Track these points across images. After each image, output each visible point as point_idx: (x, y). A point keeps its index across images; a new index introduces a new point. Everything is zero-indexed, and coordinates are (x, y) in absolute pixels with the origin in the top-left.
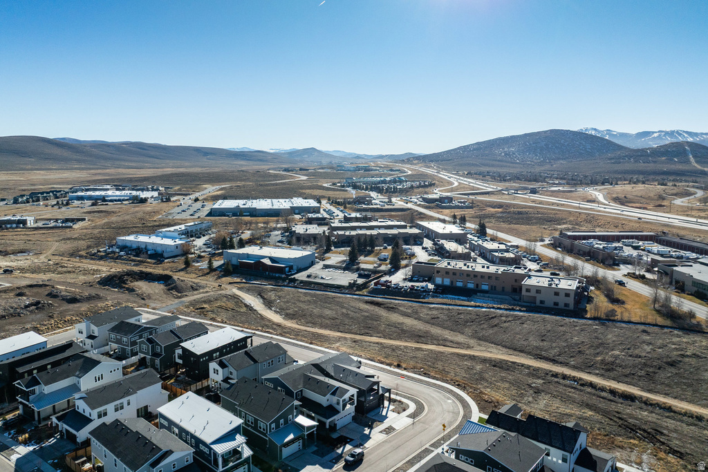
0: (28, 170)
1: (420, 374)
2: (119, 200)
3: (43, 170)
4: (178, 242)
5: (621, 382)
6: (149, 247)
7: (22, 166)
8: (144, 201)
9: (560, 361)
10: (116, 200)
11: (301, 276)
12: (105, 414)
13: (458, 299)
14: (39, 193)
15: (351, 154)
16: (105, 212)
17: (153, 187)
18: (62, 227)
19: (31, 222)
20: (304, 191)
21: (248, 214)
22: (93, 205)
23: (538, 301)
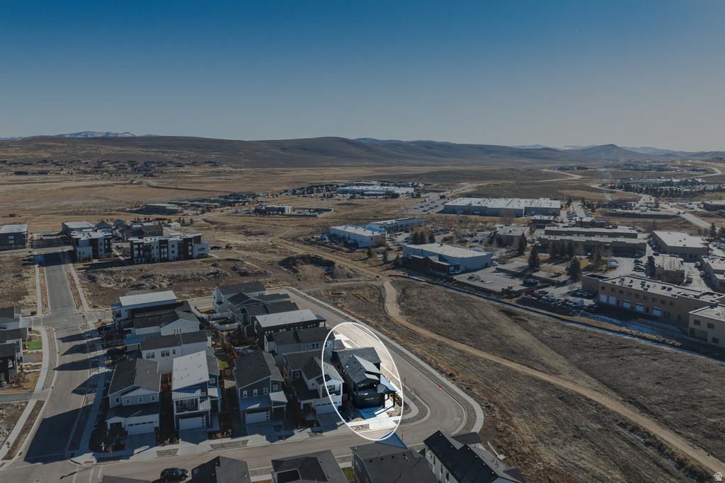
0: (327, 166)
1: (461, 388)
2: (375, 195)
3: (337, 166)
4: (376, 234)
5: (713, 455)
6: (352, 237)
7: (323, 163)
8: (396, 196)
9: (654, 411)
10: (372, 195)
11: (463, 278)
12: (153, 357)
13: (610, 322)
14: (314, 186)
15: (663, 151)
16: (354, 204)
17: (413, 183)
18: (310, 216)
19: (288, 210)
20: (562, 191)
21: (479, 212)
22: (352, 198)
23: (710, 338)
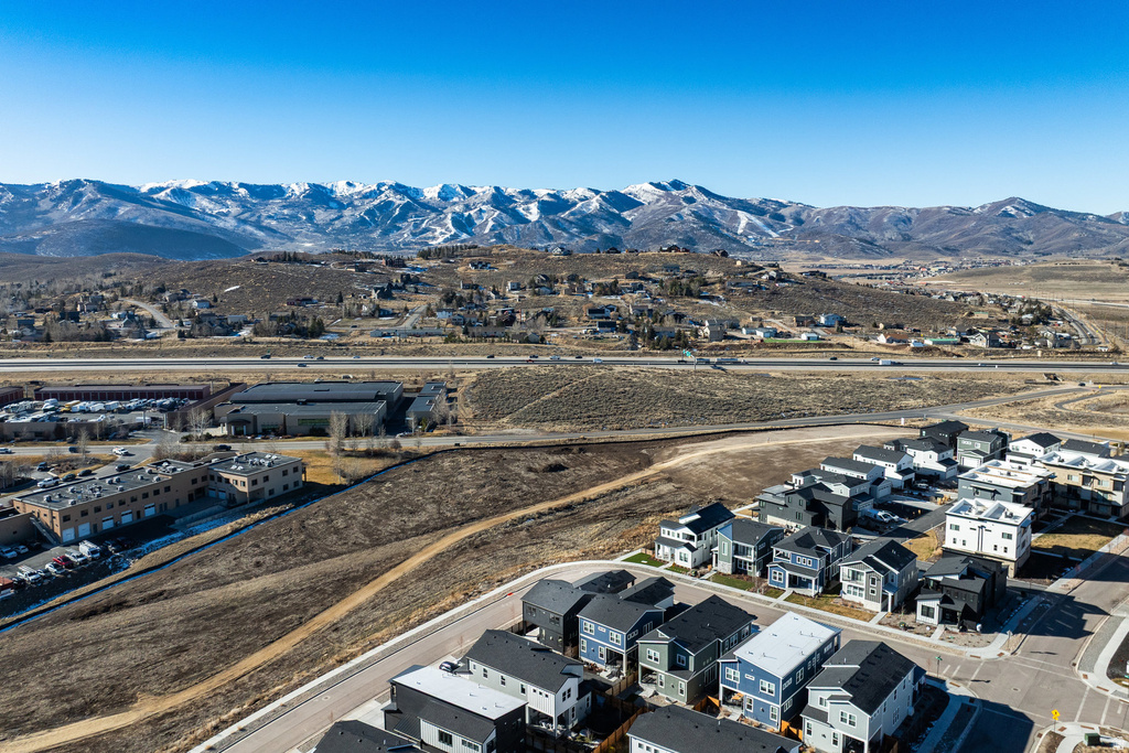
23: (267, 492)
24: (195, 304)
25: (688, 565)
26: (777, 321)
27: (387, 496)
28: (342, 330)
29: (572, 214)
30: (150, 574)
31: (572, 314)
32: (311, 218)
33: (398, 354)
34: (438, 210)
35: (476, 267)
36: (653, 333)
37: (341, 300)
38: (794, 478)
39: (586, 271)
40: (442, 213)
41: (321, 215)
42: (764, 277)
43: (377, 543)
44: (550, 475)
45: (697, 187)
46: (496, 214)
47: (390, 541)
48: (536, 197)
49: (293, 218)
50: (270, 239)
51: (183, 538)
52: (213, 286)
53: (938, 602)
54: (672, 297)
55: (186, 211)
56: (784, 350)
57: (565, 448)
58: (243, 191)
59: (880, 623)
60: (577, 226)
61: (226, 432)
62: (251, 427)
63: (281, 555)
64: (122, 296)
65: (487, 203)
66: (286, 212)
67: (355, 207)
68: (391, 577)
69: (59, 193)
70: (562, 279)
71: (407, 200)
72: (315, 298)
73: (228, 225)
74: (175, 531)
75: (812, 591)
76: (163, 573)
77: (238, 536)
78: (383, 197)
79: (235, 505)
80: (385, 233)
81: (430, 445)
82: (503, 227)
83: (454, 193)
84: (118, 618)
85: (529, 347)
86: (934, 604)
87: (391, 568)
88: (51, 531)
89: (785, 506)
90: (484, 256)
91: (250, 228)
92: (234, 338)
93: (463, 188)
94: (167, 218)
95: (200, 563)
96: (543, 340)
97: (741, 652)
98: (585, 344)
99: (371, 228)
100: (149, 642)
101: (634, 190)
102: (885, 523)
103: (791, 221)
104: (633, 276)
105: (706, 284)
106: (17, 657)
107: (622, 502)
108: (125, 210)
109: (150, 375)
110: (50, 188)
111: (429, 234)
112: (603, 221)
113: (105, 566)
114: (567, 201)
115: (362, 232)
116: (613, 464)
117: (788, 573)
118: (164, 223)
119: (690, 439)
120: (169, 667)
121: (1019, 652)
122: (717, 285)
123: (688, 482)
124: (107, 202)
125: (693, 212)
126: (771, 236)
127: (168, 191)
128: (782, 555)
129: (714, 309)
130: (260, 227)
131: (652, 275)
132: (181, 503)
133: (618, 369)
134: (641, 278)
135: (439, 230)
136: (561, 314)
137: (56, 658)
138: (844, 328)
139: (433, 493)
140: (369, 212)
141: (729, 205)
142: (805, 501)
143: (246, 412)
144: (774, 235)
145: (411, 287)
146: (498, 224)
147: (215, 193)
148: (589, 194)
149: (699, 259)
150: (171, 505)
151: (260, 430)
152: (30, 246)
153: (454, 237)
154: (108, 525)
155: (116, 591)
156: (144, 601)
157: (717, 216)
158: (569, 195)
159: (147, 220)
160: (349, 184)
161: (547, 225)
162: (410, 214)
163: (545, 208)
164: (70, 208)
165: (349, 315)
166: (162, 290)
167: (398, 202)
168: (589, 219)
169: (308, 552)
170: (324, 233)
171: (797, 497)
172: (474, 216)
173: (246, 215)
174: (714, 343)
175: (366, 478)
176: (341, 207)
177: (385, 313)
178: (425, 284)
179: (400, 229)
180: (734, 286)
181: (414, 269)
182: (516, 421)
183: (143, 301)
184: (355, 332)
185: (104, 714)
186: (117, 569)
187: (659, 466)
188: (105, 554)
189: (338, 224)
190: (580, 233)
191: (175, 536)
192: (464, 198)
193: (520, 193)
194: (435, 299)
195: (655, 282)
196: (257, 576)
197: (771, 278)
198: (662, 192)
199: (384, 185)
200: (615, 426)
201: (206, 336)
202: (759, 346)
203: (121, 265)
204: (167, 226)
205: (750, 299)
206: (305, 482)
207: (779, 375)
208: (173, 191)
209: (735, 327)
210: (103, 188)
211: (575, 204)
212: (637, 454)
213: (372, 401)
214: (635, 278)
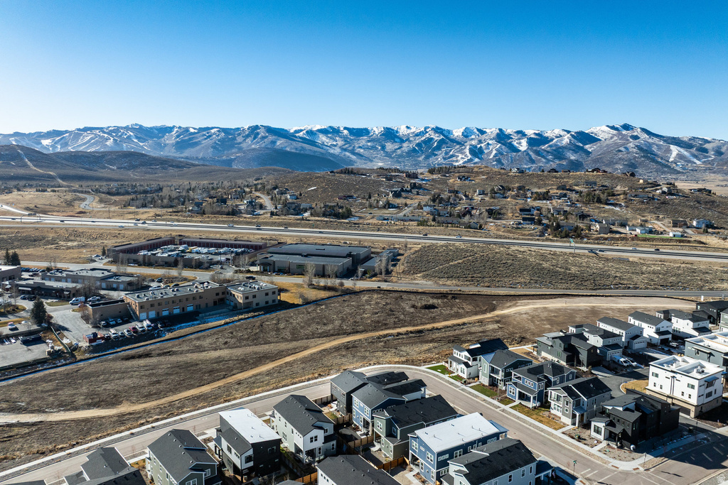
23: (254, 304)
24: (289, 197)
25: (465, 376)
26: (659, 223)
27: (318, 313)
28: (362, 215)
29: (550, 146)
30: (171, 341)
31: (509, 211)
32: (383, 148)
33: (387, 231)
34: (461, 144)
35: (461, 179)
36: (559, 226)
37: (370, 197)
38: (570, 328)
39: (532, 184)
40: (463, 145)
41: (390, 146)
42: (658, 192)
43: (294, 339)
44: (423, 311)
45: (641, 128)
46: (498, 146)
47: (302, 339)
48: (526, 135)
49: (373, 148)
50: (359, 160)
51: (199, 324)
52: (303, 187)
53: (604, 424)
54: (586, 203)
55: (313, 143)
56: (651, 243)
57: (443, 295)
58: (346, 132)
59: (563, 433)
60: (552, 154)
61: (259, 269)
62: (272, 267)
63: (240, 340)
64: (255, 191)
65: (494, 139)
66: (369, 144)
67: (410, 141)
68: (288, 359)
69: (247, 133)
70: (513, 188)
71: (442, 137)
72: (355, 196)
73: (336, 152)
74: (197, 320)
75: (531, 404)
76: (176, 342)
77: (226, 327)
78: (427, 135)
79: (236, 309)
80: (427, 158)
81: (362, 286)
82: (502, 154)
83: (473, 133)
84: (142, 362)
85: (469, 231)
86: (601, 425)
87: (292, 354)
88: (135, 313)
89: (552, 346)
90: (468, 172)
91: (347, 154)
92: (301, 217)
93: (478, 130)
94: (302, 147)
95: (198, 339)
96: (481, 227)
97: (419, 432)
98: (509, 232)
99: (419, 154)
100: (146, 376)
101: (595, 131)
102: (624, 367)
103: (713, 153)
104: (563, 187)
105: (614, 195)
106: (86, 374)
107: (457, 332)
108: (280, 143)
109: (242, 235)
110: (243, 130)
111: (454, 159)
112: (571, 151)
113: (153, 334)
114: (547, 138)
115: (413, 156)
116: (468, 308)
117: (518, 389)
118: (300, 150)
119: (531, 297)
120: (145, 391)
121: (652, 470)
122: (622, 196)
123: (509, 325)
124: (271, 138)
125: (637, 146)
126: (695, 163)
127: (304, 132)
128: (519, 378)
129: (614, 213)
130: (353, 152)
131: (576, 188)
132: (209, 305)
133: (513, 248)
134: (567, 190)
135: (460, 156)
136: (502, 212)
137: (101, 377)
138: (710, 230)
139: (345, 314)
140: (418, 145)
141: (664, 141)
142: (563, 345)
143: (272, 258)
144: (698, 162)
145: (414, 191)
146: (499, 152)
147: (330, 133)
148: (563, 133)
149: (612, 178)
150: (203, 306)
151: (276, 270)
152: (229, 162)
153: (470, 160)
154: (165, 313)
155: (149, 348)
156: (159, 355)
157: (655, 149)
158: (549, 134)
159: (291, 148)
160: (408, 127)
161: (531, 153)
162: (443, 146)
163: (532, 142)
164: (252, 141)
165: (371, 206)
166: (275, 188)
167: (437, 138)
168: (561, 150)
169: (255, 340)
170: (390, 157)
171: (558, 341)
172: (484, 147)
173: (347, 146)
174: (602, 235)
175: (314, 301)
176: (402, 141)
177: (394, 207)
178: (425, 189)
179: (436, 155)
180: (634, 197)
181: (423, 180)
182: (424, 277)
183: (264, 194)
184: (369, 216)
185: (103, 408)
186: (159, 336)
187: (498, 312)
188: (156, 328)
189: (399, 152)
190: (554, 159)
191: (195, 323)
192: (479, 136)
193: (516, 132)
194: (425, 199)
195: (577, 192)
196: (220, 349)
197: (664, 192)
198: (615, 132)
199: (429, 128)
200: (486, 284)
201: (285, 215)
202: (633, 239)
203: (269, 174)
204: (302, 152)
205: (644, 206)
206: (280, 300)
207: (636, 260)
208: (307, 132)
209: (623, 225)
210: (270, 130)
211: (552, 140)
212: (490, 303)
213: (344, 257)
214: (563, 189)
